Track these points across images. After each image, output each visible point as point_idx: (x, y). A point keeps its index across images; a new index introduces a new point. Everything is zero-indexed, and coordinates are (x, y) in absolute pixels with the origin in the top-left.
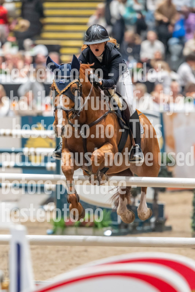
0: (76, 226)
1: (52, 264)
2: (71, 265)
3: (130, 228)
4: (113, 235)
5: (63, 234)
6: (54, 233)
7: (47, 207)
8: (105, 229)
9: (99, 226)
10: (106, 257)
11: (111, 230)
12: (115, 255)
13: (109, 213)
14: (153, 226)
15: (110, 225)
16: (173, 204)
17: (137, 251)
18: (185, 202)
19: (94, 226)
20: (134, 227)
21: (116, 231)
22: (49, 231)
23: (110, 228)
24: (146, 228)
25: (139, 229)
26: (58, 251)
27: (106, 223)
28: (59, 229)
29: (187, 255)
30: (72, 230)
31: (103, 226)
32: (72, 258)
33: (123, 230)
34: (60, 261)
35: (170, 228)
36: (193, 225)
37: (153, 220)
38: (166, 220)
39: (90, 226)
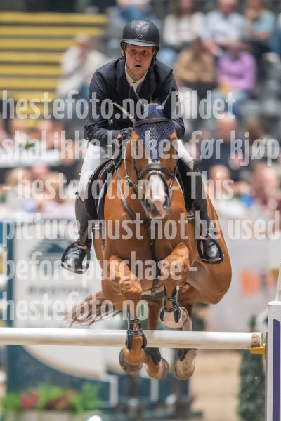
0: (40, 409)
3: (132, 414)
8: (88, 413)
9: (79, 407)
11: (101, 416)
13: (96, 388)
14: (170, 411)
18: (226, 370)
19: (71, 409)
20: (139, 412)
23: (97, 411)
25: (147, 415)
27: (91, 404)
31: (86, 409)
33: (120, 417)
35: (199, 415)
37: (171, 400)
38: (192, 400)
39: (65, 409)
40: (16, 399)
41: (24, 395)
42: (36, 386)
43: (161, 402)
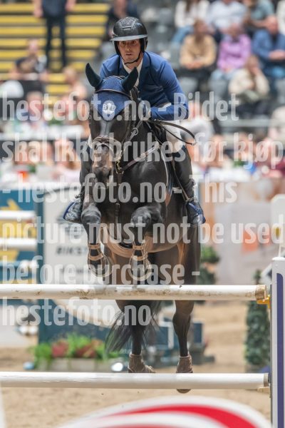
0: (68, 357)
1: (33, 416)
2: (61, 416)
3: (151, 359)
4: (125, 370)
5: (49, 369)
6: (35, 368)
7: (24, 329)
8: (112, 360)
10: (115, 404)
11: (122, 363)
12: (130, 400)
15: (120, 356)
16: (216, 322)
17: (162, 395)
18: (234, 319)
19: (97, 356)
20: (157, 357)
22: (28, 365)
23: (120, 359)
24: (176, 358)
25: (165, 360)
26: (42, 395)
28: (43, 363)
29: (240, 401)
30: (63, 363)
31: (110, 357)
32: (64, 406)
34: (44, 411)
35: (211, 360)
36: (248, 354)
38: (205, 346)
39: (91, 357)
40: (47, 348)
41: (54, 344)
42: (65, 337)
43: (177, 349)
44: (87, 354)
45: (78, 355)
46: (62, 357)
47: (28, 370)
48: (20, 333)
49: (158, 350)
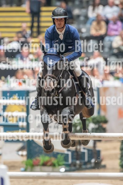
0: (40, 165)
3: (78, 166)
4: (66, 171)
6: (25, 170)
7: (20, 153)
8: (60, 167)
9: (56, 164)
11: (65, 168)
13: (63, 156)
14: (93, 165)
15: (64, 165)
18: (115, 148)
19: (53, 165)
20: (80, 166)
21: (68, 168)
22: (22, 169)
23: (63, 166)
24: (89, 166)
25: (83, 167)
26: (28, 182)
27: (61, 163)
28: (29, 168)
30: (38, 168)
31: (59, 165)
33: (73, 168)
35: (104, 167)
36: (121, 164)
37: (93, 161)
38: (102, 161)
39: (50, 165)
40: (31, 162)
41: (34, 160)
42: (39, 156)
43: (89, 162)
44: (49, 164)
45: (45, 164)
46: (37, 165)
47: (22, 171)
48: (19, 155)
49: (80, 162)
